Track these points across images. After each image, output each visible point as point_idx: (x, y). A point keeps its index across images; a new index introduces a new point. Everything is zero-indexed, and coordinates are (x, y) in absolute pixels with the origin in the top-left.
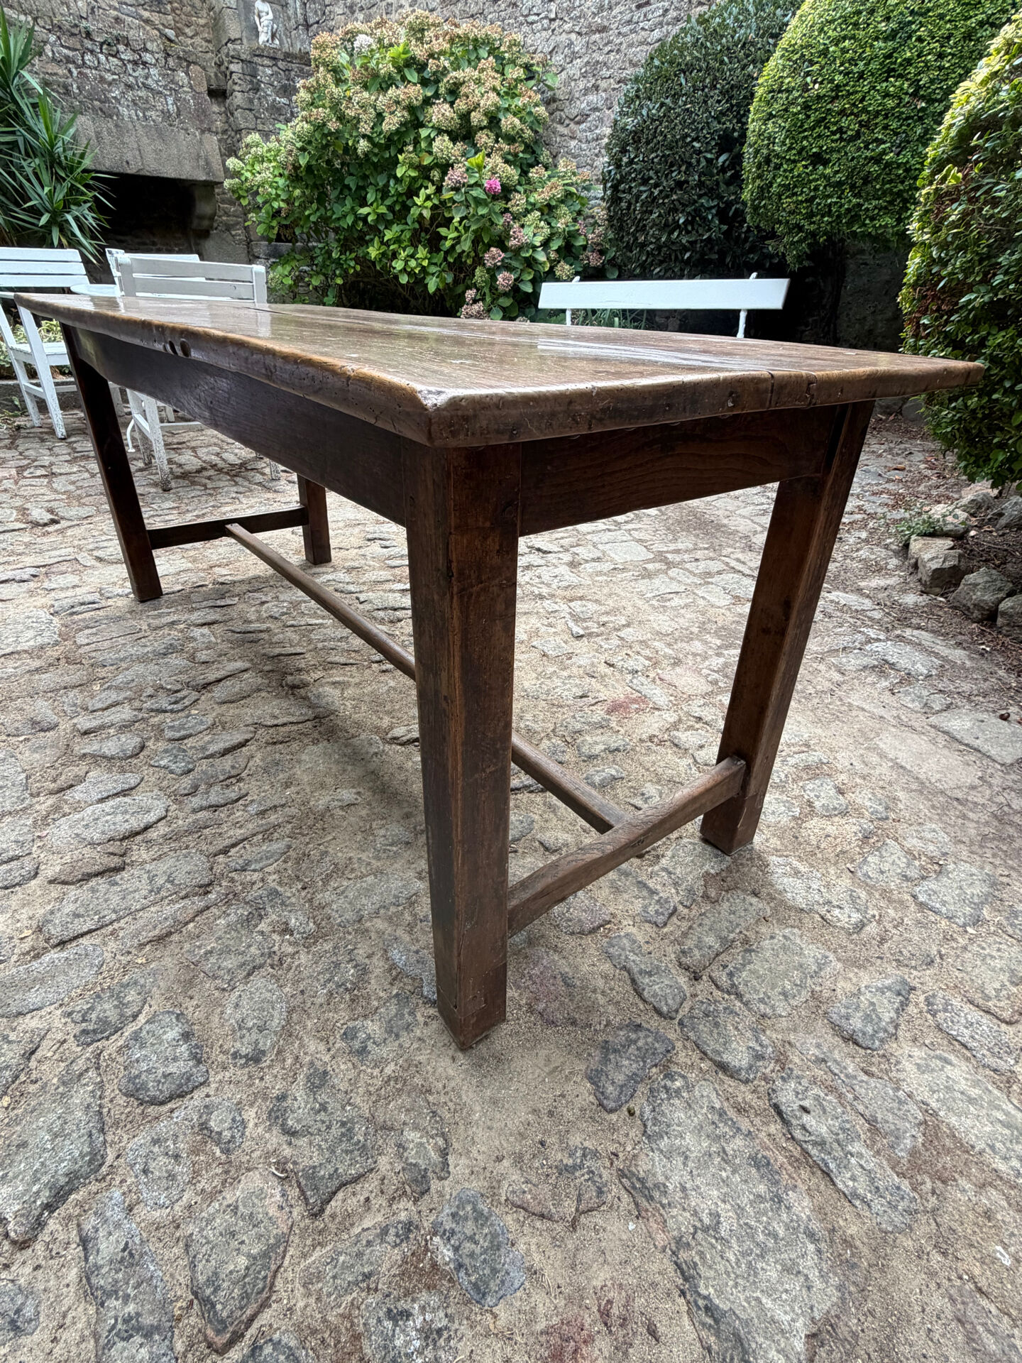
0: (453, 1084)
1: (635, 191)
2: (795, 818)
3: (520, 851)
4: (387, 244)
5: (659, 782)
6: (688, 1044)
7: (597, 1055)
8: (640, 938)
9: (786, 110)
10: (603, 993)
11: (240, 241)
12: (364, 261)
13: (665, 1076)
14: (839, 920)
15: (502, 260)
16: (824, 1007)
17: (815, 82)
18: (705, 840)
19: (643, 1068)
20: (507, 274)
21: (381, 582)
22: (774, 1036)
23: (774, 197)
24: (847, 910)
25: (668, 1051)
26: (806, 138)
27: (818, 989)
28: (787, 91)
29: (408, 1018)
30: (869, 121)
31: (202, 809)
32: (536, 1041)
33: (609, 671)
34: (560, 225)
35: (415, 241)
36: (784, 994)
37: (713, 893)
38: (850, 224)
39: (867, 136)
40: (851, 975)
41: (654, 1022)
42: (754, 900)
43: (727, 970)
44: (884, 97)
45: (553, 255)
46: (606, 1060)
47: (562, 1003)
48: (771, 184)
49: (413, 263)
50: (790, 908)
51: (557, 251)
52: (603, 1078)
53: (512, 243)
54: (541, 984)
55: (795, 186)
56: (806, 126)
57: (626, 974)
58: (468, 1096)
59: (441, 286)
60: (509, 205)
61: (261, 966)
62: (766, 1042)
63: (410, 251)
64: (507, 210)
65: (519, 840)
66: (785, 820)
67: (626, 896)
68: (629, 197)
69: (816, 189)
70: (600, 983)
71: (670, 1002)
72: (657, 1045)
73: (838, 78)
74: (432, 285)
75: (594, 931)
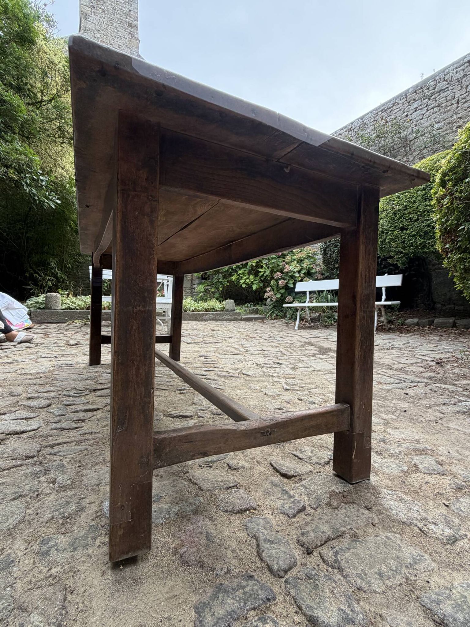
0: (92, 591)
1: (332, 250)
2: (403, 471)
3: (214, 467)
4: (239, 275)
5: (313, 446)
6: (288, 598)
7: (210, 591)
8: (274, 522)
9: (387, 216)
10: (233, 551)
11: (189, 280)
12: (231, 282)
13: (259, 619)
14: (434, 532)
15: (281, 276)
16: (417, 593)
17: (397, 206)
18: (337, 476)
19: (242, 609)
20: (282, 281)
21: (198, 367)
22: (367, 608)
23: (388, 244)
24: (441, 526)
25: (269, 600)
26: (396, 223)
27: (413, 578)
28: (386, 210)
29: (90, 541)
30: (421, 214)
31: (56, 429)
32: (170, 573)
33: (299, 402)
34: (305, 265)
35: (249, 273)
36: (381, 575)
37: (335, 503)
38: (422, 249)
39: (421, 219)
40: (445, 574)
41: (265, 577)
42: (366, 512)
43: (334, 550)
44: (426, 206)
45: (302, 275)
46: (215, 597)
47: (199, 550)
48: (385, 239)
49: (248, 281)
50: (394, 521)
51: (304, 274)
52: (207, 610)
53: (285, 270)
54: (190, 536)
55: (396, 239)
56: (396, 219)
57: (255, 541)
58: (98, 603)
59: (258, 287)
60: (285, 260)
61: (25, 496)
62: (358, 609)
63: (247, 276)
64: (284, 261)
65: (215, 462)
66: (396, 472)
67: (272, 498)
68: (330, 252)
69: (405, 238)
70: (234, 545)
71: (281, 562)
72: (260, 592)
73: (405, 204)
74: (254, 287)
75: (241, 512)
